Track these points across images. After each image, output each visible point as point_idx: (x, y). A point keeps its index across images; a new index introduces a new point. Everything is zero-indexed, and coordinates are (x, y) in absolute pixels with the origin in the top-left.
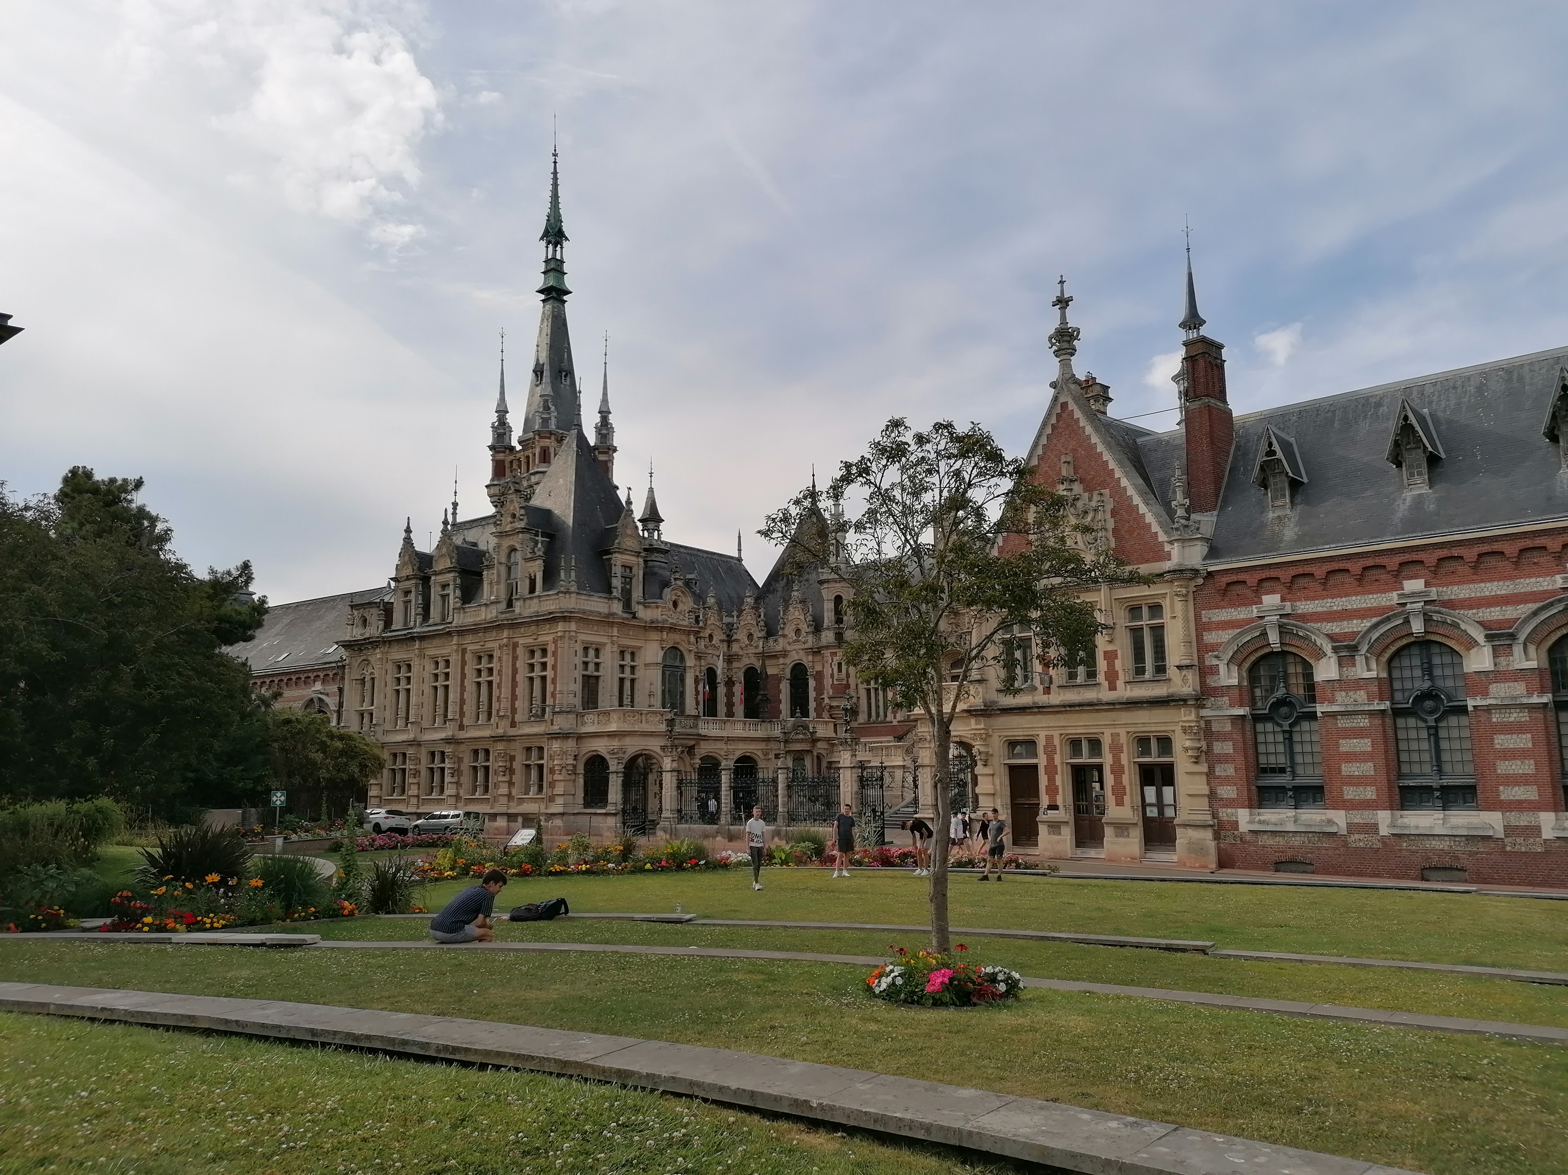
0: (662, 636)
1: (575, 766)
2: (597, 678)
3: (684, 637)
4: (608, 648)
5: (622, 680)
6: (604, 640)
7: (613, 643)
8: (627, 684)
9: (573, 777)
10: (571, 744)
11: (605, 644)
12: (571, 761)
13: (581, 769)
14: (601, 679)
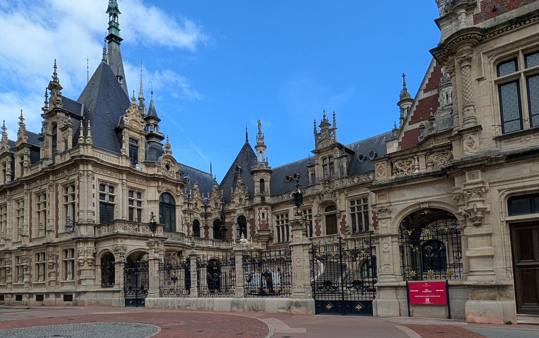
0: (158, 184)
1: (94, 260)
2: (113, 205)
3: (174, 187)
4: (120, 187)
5: (131, 209)
6: (117, 181)
7: (123, 184)
8: (135, 212)
9: (93, 268)
10: (91, 245)
11: (117, 184)
12: (90, 257)
13: (98, 262)
14: (116, 206)
